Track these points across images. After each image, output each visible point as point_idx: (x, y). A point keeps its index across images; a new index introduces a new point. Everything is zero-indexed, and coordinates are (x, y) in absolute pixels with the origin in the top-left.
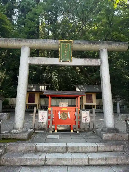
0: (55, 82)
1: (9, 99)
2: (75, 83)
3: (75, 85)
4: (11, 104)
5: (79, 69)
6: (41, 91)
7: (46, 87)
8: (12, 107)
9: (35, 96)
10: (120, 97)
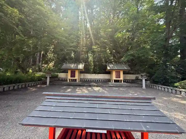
0: (91, 61)
1: (59, 74)
2: (106, 62)
3: (106, 64)
4: (60, 78)
5: (109, 52)
6: (79, 68)
7: (83, 65)
8: (60, 79)
9: (76, 72)
10: (146, 75)
